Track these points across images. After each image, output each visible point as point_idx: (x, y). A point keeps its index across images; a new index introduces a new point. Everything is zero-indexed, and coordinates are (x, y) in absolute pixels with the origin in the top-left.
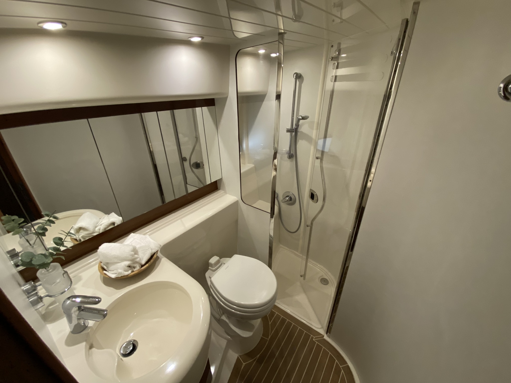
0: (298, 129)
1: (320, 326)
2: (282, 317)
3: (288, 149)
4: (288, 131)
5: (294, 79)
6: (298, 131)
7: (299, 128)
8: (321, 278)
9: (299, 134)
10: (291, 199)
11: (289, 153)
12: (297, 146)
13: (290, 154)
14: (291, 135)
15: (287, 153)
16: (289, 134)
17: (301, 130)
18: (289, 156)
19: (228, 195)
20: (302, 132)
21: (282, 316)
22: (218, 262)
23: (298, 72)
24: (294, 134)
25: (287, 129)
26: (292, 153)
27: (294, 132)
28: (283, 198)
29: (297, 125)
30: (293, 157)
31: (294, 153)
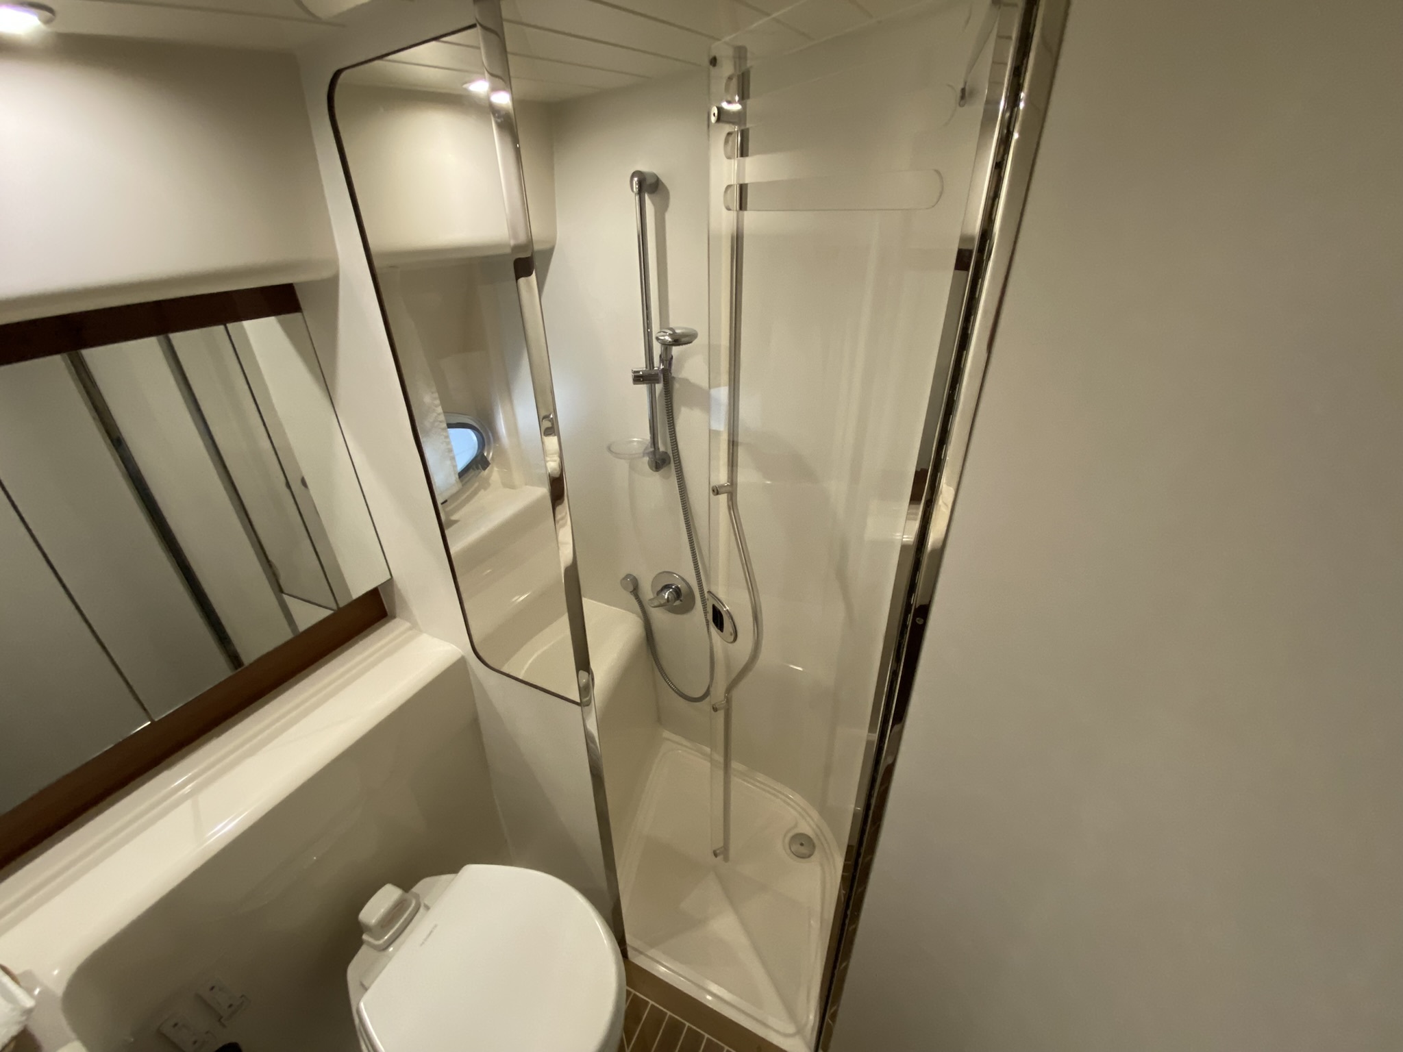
0: (672, 371)
1: (791, 1029)
2: (670, 1016)
3: (647, 436)
4: (638, 378)
5: (634, 195)
6: (674, 378)
7: (673, 367)
8: (791, 835)
9: (677, 386)
10: (678, 592)
11: (651, 452)
12: (678, 428)
13: (657, 456)
14: (652, 393)
15: (644, 454)
16: (643, 388)
17: (680, 376)
18: (656, 462)
19: (424, 638)
20: (686, 381)
21: (669, 1013)
22: (398, 909)
23: (644, 167)
24: (659, 387)
25: (635, 372)
26: (662, 449)
27: (658, 383)
28: (653, 593)
29: (667, 359)
30: (670, 463)
31: (671, 450)
